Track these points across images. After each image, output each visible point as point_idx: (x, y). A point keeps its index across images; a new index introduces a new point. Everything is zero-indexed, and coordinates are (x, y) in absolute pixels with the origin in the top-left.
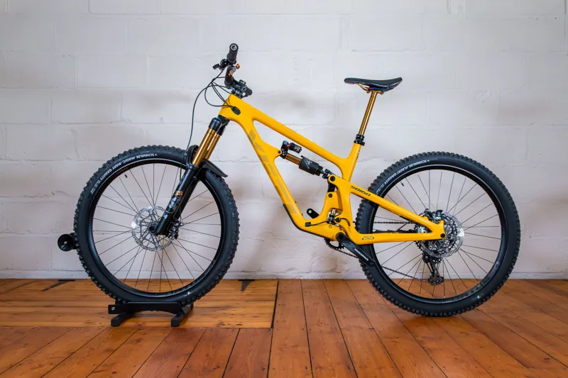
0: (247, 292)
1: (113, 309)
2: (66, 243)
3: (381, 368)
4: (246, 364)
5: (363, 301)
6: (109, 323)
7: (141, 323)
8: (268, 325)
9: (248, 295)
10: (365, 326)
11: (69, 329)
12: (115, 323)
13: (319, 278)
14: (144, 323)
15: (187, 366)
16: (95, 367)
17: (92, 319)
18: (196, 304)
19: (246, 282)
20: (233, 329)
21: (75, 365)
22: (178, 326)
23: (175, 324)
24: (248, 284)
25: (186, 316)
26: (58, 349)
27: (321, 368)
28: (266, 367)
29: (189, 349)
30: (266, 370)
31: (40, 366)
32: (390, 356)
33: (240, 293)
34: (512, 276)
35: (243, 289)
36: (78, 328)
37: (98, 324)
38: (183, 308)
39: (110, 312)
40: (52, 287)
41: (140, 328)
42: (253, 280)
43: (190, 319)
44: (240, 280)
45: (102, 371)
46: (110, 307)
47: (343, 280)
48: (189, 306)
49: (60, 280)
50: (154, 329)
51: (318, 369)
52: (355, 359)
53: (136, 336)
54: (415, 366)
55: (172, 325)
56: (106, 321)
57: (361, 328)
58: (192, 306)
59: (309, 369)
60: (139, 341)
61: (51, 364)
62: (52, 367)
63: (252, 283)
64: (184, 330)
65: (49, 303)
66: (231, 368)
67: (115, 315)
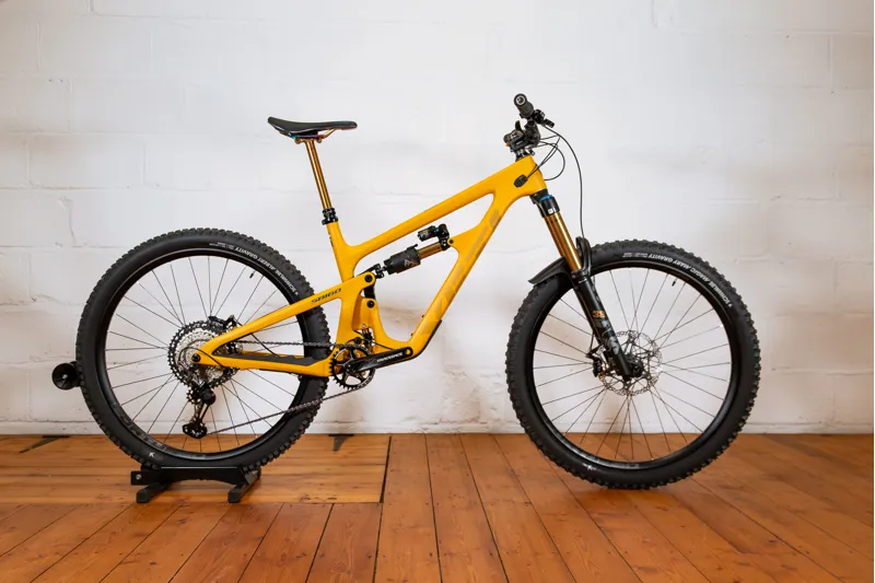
0: (342, 452)
1: (139, 477)
2: (65, 376)
3: (536, 554)
4: (345, 550)
5: (518, 465)
6: (134, 499)
7: (182, 498)
8: (377, 499)
9: (345, 457)
10: (520, 499)
11: (74, 507)
12: (142, 499)
13: (453, 432)
14: (188, 497)
15: (258, 554)
16: (123, 556)
17: (106, 492)
18: (264, 470)
19: (340, 438)
20: (324, 504)
21: (93, 555)
22: (238, 501)
23: (234, 499)
24: (343, 441)
25: (251, 487)
26: (62, 533)
27: (451, 554)
28: (374, 555)
29: (259, 532)
30: (373, 559)
31: (40, 556)
32: (550, 538)
33: (332, 454)
34: (746, 429)
35: (336, 449)
36: (87, 505)
37: (116, 500)
38: (246, 476)
39: (134, 482)
40: (34, 447)
41: (181, 505)
42: (352, 435)
43: (257, 491)
44: (330, 435)
45: (134, 561)
46: (134, 474)
47: (490, 435)
48: (254, 472)
49: (45, 436)
50: (204, 505)
51: (448, 557)
52: (502, 543)
53: (179, 515)
54: (586, 551)
55: (230, 501)
56: (130, 495)
57: (514, 502)
58: (259, 474)
59: (435, 554)
60: (183, 521)
61: (57, 553)
62: (58, 557)
63: (350, 439)
64: (249, 506)
65: (35, 471)
66: (323, 555)
67: (143, 487)
